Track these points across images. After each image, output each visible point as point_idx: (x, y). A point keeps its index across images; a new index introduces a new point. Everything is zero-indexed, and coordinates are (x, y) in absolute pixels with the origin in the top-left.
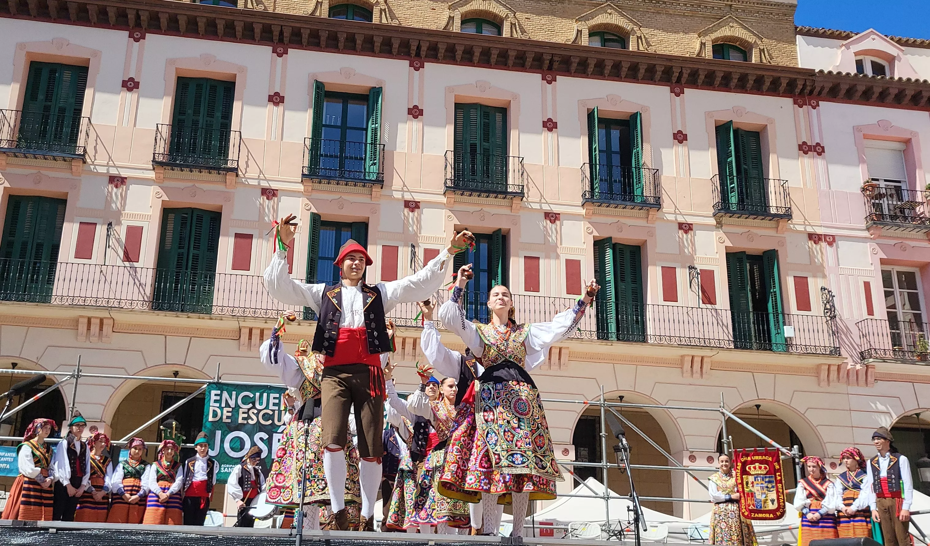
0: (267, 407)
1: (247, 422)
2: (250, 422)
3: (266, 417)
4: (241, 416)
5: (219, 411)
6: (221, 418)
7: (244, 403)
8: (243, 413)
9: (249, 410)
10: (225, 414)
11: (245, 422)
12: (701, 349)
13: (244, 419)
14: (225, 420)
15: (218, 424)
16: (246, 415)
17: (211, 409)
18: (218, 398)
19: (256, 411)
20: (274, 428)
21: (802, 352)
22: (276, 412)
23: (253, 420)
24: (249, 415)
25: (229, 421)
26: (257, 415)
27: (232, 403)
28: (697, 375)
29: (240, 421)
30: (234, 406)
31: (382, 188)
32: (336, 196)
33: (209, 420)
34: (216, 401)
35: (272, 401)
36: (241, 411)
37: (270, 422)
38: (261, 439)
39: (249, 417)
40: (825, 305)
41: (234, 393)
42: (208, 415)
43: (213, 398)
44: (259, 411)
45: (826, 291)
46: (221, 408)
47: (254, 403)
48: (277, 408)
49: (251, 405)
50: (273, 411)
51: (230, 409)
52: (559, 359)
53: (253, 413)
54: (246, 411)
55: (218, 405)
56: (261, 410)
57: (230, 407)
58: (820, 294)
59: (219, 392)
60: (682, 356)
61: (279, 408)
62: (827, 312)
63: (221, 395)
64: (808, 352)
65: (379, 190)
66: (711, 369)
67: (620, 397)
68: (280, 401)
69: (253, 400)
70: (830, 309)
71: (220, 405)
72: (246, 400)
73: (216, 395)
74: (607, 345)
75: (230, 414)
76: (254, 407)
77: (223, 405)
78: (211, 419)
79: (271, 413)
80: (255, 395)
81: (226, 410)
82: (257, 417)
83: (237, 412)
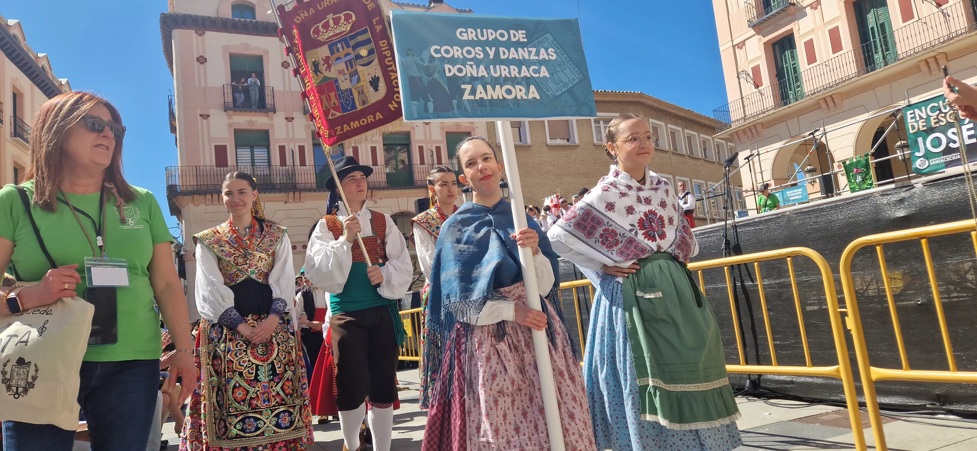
2: (941, 123)
4: (933, 121)
5: (916, 124)
6: (919, 129)
7: (932, 112)
8: (934, 119)
9: (937, 115)
10: (921, 124)
11: (938, 125)
13: (936, 123)
14: (922, 129)
15: (918, 133)
16: (936, 120)
17: (910, 125)
18: (913, 115)
19: (943, 115)
20: (961, 122)
23: (942, 121)
24: (939, 119)
25: (925, 128)
26: (945, 117)
27: (924, 116)
29: (933, 125)
30: (926, 117)
33: (911, 133)
34: (912, 118)
36: (932, 118)
38: (954, 133)
39: (940, 121)
41: (923, 108)
42: (909, 129)
43: (909, 116)
44: (946, 113)
46: (917, 122)
47: (940, 110)
49: (938, 112)
51: (924, 120)
53: (942, 117)
54: (936, 117)
55: (914, 120)
56: (947, 113)
57: (923, 119)
59: (912, 111)
63: (914, 113)
69: (938, 108)
71: (916, 119)
72: (933, 109)
73: (911, 114)
75: (924, 124)
76: (941, 112)
77: (918, 119)
78: (911, 131)
80: (938, 104)
81: (920, 122)
82: (946, 119)
83: (930, 120)
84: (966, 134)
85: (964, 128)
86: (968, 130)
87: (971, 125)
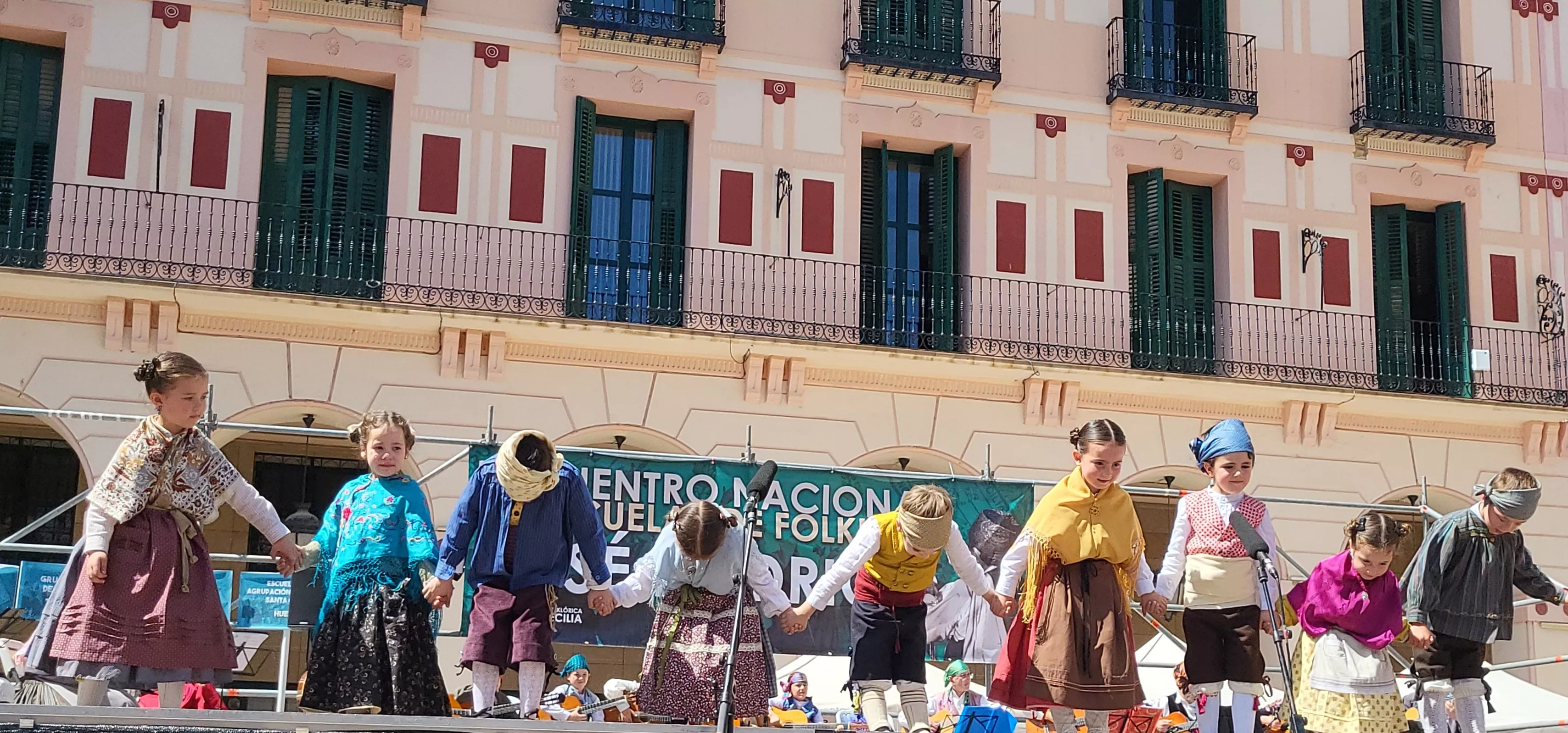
12: (1324, 389)
21: (1501, 399)
22: (608, 505)
28: (1310, 439)
31: (719, 53)
32: (627, 65)
35: (598, 483)
40: (1545, 310)
45: (1548, 284)
48: (607, 497)
52: (1061, 404)
58: (1536, 289)
60: (1284, 403)
61: (613, 497)
62: (1546, 325)
64: (1512, 398)
65: (714, 55)
66: (1336, 428)
67: (1166, 478)
68: (613, 483)
70: (1554, 319)
74: (1152, 379)
86: (617, 560)
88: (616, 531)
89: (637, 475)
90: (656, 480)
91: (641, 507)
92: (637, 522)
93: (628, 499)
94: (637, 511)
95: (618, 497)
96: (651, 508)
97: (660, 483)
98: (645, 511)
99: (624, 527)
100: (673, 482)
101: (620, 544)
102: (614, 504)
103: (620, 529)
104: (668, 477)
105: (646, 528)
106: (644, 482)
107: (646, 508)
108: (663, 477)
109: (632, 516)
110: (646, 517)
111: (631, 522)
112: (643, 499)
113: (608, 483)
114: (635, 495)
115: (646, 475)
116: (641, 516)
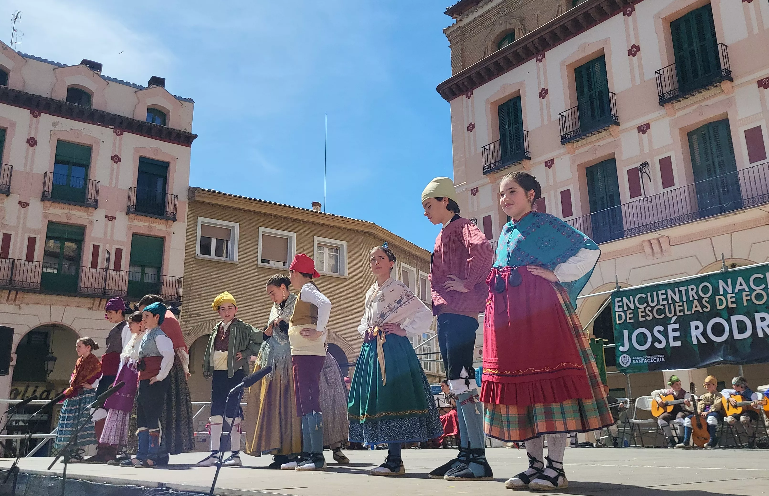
0: (658, 304)
1: (646, 319)
2: (648, 318)
3: (660, 312)
4: (640, 314)
5: (623, 314)
6: (626, 319)
7: (640, 304)
8: (642, 312)
9: (645, 308)
10: (628, 316)
11: (644, 319)
13: (642, 317)
14: (629, 321)
15: (624, 325)
16: (644, 314)
17: (617, 313)
18: (621, 303)
19: (650, 308)
20: (667, 320)
22: (667, 306)
23: (649, 316)
24: (646, 312)
25: (632, 321)
26: (651, 311)
27: (632, 306)
29: (641, 319)
30: (633, 308)
33: (617, 323)
34: (619, 307)
35: (661, 297)
36: (640, 310)
37: (663, 315)
38: (659, 331)
39: (646, 315)
41: (631, 297)
42: (615, 318)
43: (617, 304)
44: (653, 308)
46: (624, 311)
47: (647, 302)
48: (666, 302)
49: (645, 304)
50: (664, 305)
51: (631, 311)
53: (649, 310)
54: (643, 310)
55: (621, 309)
56: (655, 307)
57: (631, 309)
59: (620, 299)
61: (668, 302)
63: (622, 301)
68: (667, 296)
69: (646, 300)
71: (623, 309)
72: (642, 301)
73: (619, 302)
75: (632, 315)
76: (648, 305)
77: (626, 309)
78: (618, 322)
79: (662, 307)
80: (647, 295)
81: (628, 312)
82: (653, 313)
83: (638, 311)
84: (671, 334)
85: (670, 327)
86: (674, 330)
87: (677, 326)
88: (672, 318)
89: (676, 290)
90: (685, 290)
91: (681, 304)
92: (680, 311)
93: (674, 301)
94: (679, 306)
95: (670, 302)
96: (685, 303)
97: (687, 291)
98: (683, 306)
99: (675, 315)
100: (692, 289)
101: (675, 323)
102: (669, 305)
103: (674, 316)
104: (690, 287)
105: (684, 313)
106: (680, 292)
107: (683, 304)
108: (688, 288)
109: (678, 309)
110: (684, 308)
111: (678, 311)
112: (681, 300)
113: (665, 296)
114: (677, 299)
115: (680, 289)
116: (681, 308)
